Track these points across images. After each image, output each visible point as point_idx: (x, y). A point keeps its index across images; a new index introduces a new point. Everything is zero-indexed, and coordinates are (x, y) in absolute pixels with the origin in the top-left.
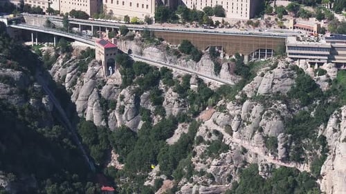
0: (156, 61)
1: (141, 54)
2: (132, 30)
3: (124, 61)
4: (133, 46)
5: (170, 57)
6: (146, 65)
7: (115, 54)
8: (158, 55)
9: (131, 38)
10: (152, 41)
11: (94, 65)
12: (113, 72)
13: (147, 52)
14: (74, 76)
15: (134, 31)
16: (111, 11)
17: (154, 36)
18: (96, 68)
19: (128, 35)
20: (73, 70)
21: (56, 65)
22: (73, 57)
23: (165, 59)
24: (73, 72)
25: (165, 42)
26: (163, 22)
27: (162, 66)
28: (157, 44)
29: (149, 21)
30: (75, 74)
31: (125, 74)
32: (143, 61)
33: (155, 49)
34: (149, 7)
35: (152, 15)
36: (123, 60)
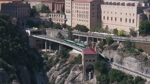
0: (133, 70)
1: (121, 63)
2: (116, 41)
3: (100, 68)
4: (115, 55)
5: (147, 68)
6: (121, 73)
7: (94, 61)
8: (136, 65)
9: (115, 48)
10: (132, 51)
11: (75, 69)
12: (92, 78)
13: (126, 62)
14: (63, 78)
15: (118, 42)
16: (107, 26)
17: (134, 47)
18: (77, 72)
19: (112, 45)
20: (62, 73)
21: (53, 68)
22: (67, 63)
23: (142, 69)
24: (62, 75)
25: (144, 53)
26: (145, 36)
27: (136, 75)
28: (136, 55)
29: (134, 34)
30: (63, 76)
31: (100, 80)
32: (122, 69)
33: (133, 59)
34: (135, 21)
35: (137, 29)
36: (99, 66)
